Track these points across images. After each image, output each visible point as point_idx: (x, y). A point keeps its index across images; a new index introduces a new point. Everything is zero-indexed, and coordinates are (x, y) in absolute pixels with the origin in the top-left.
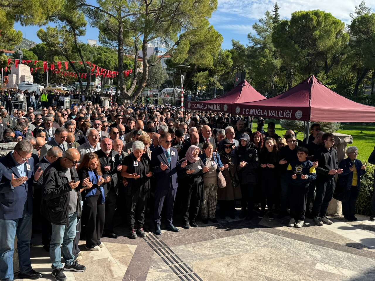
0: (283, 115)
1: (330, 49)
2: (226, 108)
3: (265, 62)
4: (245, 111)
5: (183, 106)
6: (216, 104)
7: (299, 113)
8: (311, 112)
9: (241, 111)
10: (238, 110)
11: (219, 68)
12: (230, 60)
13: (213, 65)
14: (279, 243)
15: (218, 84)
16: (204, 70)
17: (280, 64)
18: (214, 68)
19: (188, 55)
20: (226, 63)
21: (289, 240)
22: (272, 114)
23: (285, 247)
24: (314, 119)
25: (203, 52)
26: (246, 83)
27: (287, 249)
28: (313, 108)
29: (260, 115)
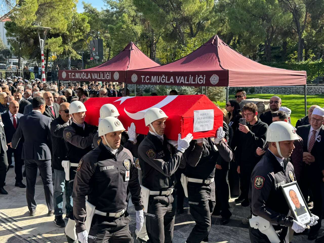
0: (194, 80)
1: (196, 14)
2: (116, 76)
3: (125, 28)
4: (144, 78)
5: (45, 78)
6: (103, 72)
7: (215, 78)
8: (229, 76)
9: (139, 79)
10: (134, 78)
11: (75, 33)
12: (86, 24)
13: (67, 30)
14: (223, 233)
15: (75, 52)
16: (56, 35)
17: (141, 30)
18: (68, 33)
19: (36, 17)
20: (82, 28)
21: (232, 228)
22: (181, 81)
23: (232, 239)
24: (233, 84)
25: (55, 14)
26: (134, 47)
27: (235, 240)
28: (231, 71)
29: (165, 83)
